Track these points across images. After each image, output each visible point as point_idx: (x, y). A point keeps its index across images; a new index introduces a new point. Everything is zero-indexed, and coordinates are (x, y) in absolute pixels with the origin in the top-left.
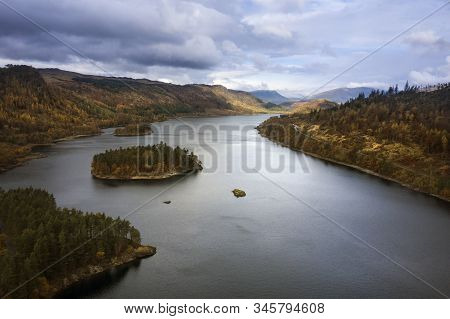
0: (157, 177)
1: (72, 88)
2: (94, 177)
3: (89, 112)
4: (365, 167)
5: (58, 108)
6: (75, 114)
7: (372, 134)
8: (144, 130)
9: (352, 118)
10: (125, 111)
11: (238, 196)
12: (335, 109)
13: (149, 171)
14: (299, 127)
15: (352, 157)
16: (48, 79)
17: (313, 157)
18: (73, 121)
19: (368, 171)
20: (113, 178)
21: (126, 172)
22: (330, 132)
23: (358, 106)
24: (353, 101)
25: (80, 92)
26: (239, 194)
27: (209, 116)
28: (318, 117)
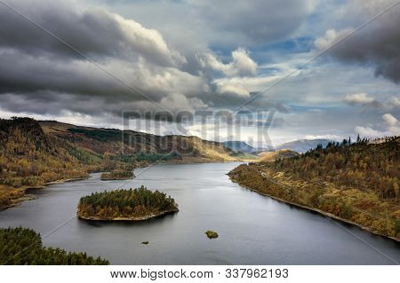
0: (137, 219)
1: (66, 137)
2: (80, 218)
3: (79, 158)
4: (327, 211)
5: (53, 154)
6: (67, 160)
7: (331, 181)
8: (128, 175)
9: (313, 166)
10: (112, 158)
11: (211, 238)
12: (297, 158)
13: (129, 213)
14: (266, 174)
15: (315, 201)
16: (46, 130)
17: (279, 201)
18: (65, 167)
19: (329, 215)
20: (96, 218)
21: (109, 214)
22: (294, 179)
23: (317, 156)
24: (312, 151)
25: (73, 141)
26: (212, 235)
27: (185, 163)
28: (282, 165)
